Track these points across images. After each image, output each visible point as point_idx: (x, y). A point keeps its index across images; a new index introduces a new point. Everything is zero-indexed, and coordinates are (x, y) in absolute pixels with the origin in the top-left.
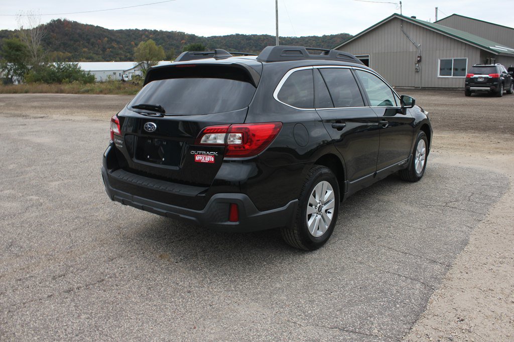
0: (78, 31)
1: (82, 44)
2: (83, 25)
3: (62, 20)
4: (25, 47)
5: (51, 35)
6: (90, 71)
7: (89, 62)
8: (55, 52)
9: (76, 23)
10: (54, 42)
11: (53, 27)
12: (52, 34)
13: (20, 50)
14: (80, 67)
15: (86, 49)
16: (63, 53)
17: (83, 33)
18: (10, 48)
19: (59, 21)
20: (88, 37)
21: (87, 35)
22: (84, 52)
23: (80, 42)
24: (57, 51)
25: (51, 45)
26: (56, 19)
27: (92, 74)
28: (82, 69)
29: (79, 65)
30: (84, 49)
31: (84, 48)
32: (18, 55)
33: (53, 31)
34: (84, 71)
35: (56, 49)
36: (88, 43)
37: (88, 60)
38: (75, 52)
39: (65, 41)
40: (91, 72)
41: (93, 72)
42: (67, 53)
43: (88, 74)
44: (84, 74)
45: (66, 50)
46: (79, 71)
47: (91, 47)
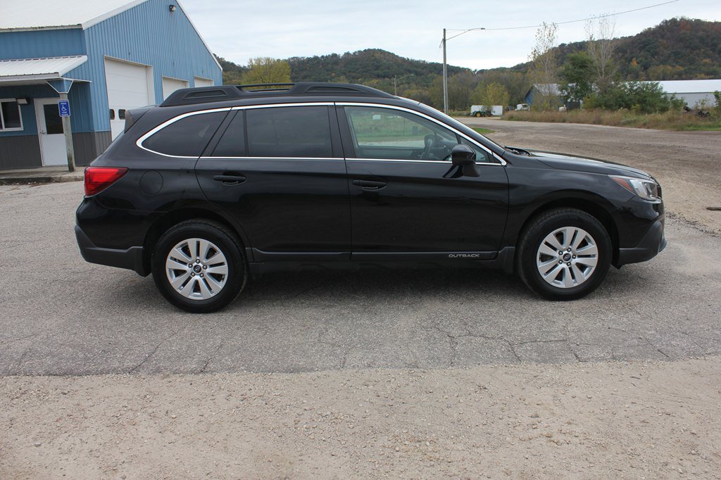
0: (700, 33)
1: (703, 53)
2: (710, 23)
3: (678, 20)
4: (592, 63)
5: (659, 42)
6: (676, 93)
7: (709, 79)
8: (661, 66)
9: (698, 22)
10: (661, 53)
11: (663, 30)
12: (661, 40)
13: (585, 67)
14: (662, 88)
15: (707, 60)
16: (673, 66)
17: (708, 36)
18: (574, 64)
19: (674, 21)
20: (715, 41)
21: (713, 39)
22: (705, 64)
23: (700, 50)
24: (664, 64)
25: (656, 57)
26: (668, 19)
27: (679, 98)
28: (664, 91)
29: (659, 86)
30: (705, 60)
31: (705, 58)
32: (581, 73)
33: (662, 37)
34: (665, 93)
35: (664, 62)
36: (713, 50)
37: (708, 77)
38: (691, 64)
39: (678, 50)
40: (676, 96)
41: (683, 95)
42: (678, 67)
43: (672, 98)
44: (665, 98)
45: (677, 63)
46: (659, 94)
47: (717, 56)
